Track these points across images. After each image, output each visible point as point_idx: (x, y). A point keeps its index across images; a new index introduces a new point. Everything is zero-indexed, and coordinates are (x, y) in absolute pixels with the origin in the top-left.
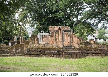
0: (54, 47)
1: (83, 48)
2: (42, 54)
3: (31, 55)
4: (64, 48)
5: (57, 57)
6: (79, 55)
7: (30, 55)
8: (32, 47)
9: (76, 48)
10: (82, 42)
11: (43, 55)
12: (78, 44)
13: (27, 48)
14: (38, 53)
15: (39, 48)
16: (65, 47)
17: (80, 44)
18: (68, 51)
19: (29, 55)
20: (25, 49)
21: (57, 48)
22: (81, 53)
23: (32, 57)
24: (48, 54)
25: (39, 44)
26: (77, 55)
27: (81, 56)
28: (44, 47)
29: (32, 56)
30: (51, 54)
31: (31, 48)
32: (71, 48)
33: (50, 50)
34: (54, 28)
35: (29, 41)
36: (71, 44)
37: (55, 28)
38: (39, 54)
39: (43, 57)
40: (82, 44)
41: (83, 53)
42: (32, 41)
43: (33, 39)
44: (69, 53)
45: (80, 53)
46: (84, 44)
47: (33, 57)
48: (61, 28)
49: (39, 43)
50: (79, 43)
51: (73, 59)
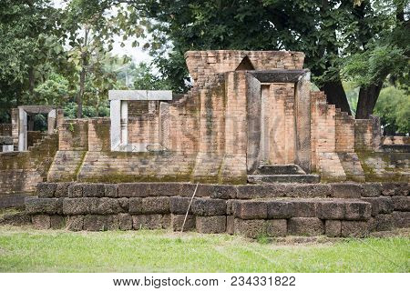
0: (196, 173)
1: (378, 179)
2: (125, 209)
3: (63, 215)
4: (258, 177)
5: (209, 229)
6: (340, 220)
7: (57, 217)
8: (72, 172)
9: (329, 181)
10: (374, 145)
11: (135, 219)
12: (344, 157)
13: (45, 180)
14: (104, 203)
15: (109, 176)
16: (263, 170)
17: (355, 156)
18: (277, 194)
19: (51, 215)
20: (32, 181)
21: (215, 179)
22: (349, 209)
23: (65, 231)
24: (162, 213)
25: (114, 155)
26: (324, 221)
27: (349, 224)
28: (142, 170)
29: (70, 222)
30: (175, 213)
31: (62, 179)
32: (299, 179)
33: (176, 190)
34: (211, 60)
35: (56, 136)
36: (302, 157)
37: (217, 57)
38: (107, 214)
39: (133, 228)
40: (373, 155)
41: (361, 208)
42: (70, 135)
43: (82, 126)
44: (276, 204)
45: (344, 207)
46: (384, 156)
47: (72, 229)
48: (252, 59)
49: (114, 148)
50: (350, 147)
51: (299, 241)
